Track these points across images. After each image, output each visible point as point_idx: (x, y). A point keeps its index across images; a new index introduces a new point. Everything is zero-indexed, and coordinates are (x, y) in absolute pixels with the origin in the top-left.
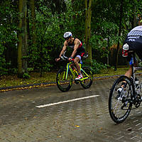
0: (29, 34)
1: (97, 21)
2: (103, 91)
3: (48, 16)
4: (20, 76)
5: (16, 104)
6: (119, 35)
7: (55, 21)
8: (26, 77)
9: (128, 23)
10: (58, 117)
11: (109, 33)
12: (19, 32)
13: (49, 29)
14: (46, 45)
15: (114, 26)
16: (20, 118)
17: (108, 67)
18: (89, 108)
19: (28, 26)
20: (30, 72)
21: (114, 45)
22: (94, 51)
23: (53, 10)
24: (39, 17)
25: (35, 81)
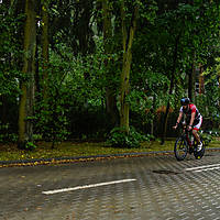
0: (37, 84)
1: (140, 70)
2: (142, 173)
3: (67, 59)
4: (22, 146)
5: (13, 188)
6: (170, 93)
7: (78, 67)
8: (31, 149)
9: (183, 76)
10: (74, 208)
11: (156, 89)
12: (23, 80)
13: (68, 78)
14: (62, 102)
15: (164, 79)
16: (17, 209)
17: (151, 139)
18: (120, 197)
19: (37, 71)
20: (37, 141)
21: (161, 106)
22: (132, 114)
23: (76, 49)
24: (53, 58)
25: (43, 154)
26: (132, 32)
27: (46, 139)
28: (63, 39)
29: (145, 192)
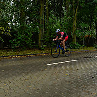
0: (44, 28)
1: (79, 23)
2: (80, 58)
3: (54, 19)
4: (40, 49)
5: (37, 63)
6: (90, 30)
7: (58, 22)
8: (43, 50)
9: (94, 24)
10: (57, 70)
11: (85, 29)
13: (55, 26)
14: (53, 34)
15: (87, 26)
16: (38, 70)
17: (83, 46)
18: (73, 66)
19: (44, 24)
20: (44, 47)
21: (87, 35)
23: (57, 16)
24: (50, 19)
25: (47, 51)
26: (76, 10)
27: (47, 46)
28: (53, 13)
29: (81, 64)
